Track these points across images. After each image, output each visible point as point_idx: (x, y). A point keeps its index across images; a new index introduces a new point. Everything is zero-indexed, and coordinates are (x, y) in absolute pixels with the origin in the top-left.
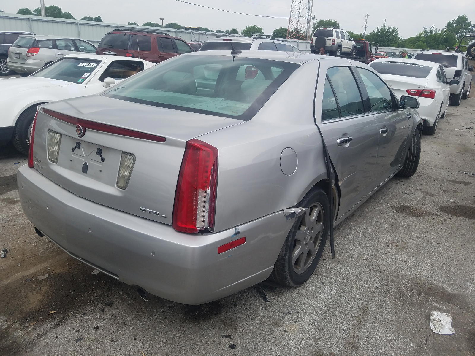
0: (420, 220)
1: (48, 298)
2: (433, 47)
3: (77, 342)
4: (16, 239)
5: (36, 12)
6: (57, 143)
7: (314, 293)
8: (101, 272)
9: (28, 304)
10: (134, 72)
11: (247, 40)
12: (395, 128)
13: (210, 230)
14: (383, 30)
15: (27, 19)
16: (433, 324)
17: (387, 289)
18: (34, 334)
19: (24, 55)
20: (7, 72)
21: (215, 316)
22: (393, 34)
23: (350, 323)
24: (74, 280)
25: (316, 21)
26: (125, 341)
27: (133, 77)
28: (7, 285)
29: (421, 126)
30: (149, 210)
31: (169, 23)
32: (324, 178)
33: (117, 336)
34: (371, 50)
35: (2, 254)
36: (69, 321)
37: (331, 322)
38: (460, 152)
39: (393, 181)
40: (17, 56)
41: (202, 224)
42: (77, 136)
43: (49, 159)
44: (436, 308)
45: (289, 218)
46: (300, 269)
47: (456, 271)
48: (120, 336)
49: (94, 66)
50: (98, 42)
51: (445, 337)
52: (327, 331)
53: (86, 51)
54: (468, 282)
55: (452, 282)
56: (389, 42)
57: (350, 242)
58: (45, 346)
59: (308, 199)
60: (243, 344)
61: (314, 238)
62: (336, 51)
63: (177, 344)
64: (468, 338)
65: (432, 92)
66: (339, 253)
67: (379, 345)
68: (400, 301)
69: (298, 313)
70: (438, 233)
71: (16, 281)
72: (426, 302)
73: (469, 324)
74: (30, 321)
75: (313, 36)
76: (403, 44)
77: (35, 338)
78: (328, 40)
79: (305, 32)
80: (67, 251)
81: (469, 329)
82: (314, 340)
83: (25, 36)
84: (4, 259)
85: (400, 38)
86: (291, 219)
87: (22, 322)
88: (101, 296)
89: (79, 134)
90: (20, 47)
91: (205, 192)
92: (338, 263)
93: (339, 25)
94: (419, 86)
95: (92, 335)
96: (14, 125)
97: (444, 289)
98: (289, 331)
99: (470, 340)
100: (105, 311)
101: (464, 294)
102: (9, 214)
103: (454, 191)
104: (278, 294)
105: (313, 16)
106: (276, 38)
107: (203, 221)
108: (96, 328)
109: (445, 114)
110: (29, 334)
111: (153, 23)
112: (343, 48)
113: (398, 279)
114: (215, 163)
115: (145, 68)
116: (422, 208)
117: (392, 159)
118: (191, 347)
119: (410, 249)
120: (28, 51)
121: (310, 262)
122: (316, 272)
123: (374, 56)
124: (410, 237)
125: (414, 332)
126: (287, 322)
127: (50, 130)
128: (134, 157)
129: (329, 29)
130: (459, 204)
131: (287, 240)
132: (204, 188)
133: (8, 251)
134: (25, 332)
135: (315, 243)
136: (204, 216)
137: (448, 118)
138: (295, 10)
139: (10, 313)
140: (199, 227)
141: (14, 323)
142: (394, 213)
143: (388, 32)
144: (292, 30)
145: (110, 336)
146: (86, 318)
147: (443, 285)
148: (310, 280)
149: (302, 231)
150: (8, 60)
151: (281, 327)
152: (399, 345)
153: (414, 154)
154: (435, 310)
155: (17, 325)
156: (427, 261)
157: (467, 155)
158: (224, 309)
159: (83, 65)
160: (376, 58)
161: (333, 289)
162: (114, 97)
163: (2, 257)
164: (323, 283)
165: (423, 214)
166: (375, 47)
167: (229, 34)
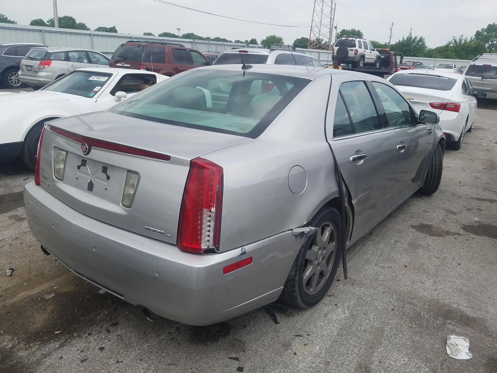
0: (441, 239)
1: (54, 317)
2: (462, 57)
3: (81, 363)
4: (22, 257)
5: (50, 23)
6: (63, 160)
7: (326, 315)
8: (107, 292)
9: (33, 324)
10: (146, 86)
11: (264, 52)
12: (418, 143)
13: (215, 250)
14: (409, 39)
15: (40, 31)
16: (450, 348)
17: (403, 312)
18: (38, 354)
19: (36, 68)
20: (19, 85)
21: (224, 338)
22: (420, 44)
23: (363, 347)
24: (80, 299)
25: (339, 31)
26: (131, 362)
27: (145, 91)
28: (13, 304)
29: (443, 141)
30: (153, 229)
31: (186, 33)
32: (336, 197)
33: (123, 356)
34: (396, 61)
35: (8, 272)
36: (74, 342)
37: (343, 345)
38: (486, 168)
39: (414, 199)
40: (29, 68)
41: (208, 243)
42: (82, 154)
43: (55, 176)
44: (453, 332)
45: (299, 238)
46: (312, 290)
47: (477, 293)
48: (125, 357)
49: (106, 79)
50: (112, 53)
51: (462, 362)
52: (339, 354)
53: (99, 63)
54: (489, 305)
55: (472, 304)
56: (416, 52)
57: (366, 263)
58: (49, 366)
59: (319, 218)
60: (251, 366)
61: (326, 258)
62: (358, 62)
63: (183, 366)
64: (486, 363)
65: (456, 105)
66: (354, 274)
67: (392, 369)
68: (416, 324)
69: (309, 335)
70: (459, 254)
71: (22, 299)
72: (444, 325)
73: (488, 348)
74: (35, 341)
75: (335, 46)
76: (431, 54)
77: (40, 358)
78: (350, 50)
79: (327, 42)
80: (73, 270)
81: (487, 354)
82: (324, 363)
83: (37, 48)
84: (10, 277)
85: (427, 47)
86: (301, 238)
87: (27, 342)
88: (107, 316)
89: (84, 152)
90: (32, 59)
91: (210, 211)
92: (353, 284)
93: (363, 35)
94: (443, 99)
95: (97, 356)
96: (23, 141)
97: (464, 312)
98: (299, 354)
99: (488, 366)
100: (110, 332)
101: (483, 317)
102: (17, 232)
103: (479, 210)
104: (289, 316)
105: (335, 25)
106: (296, 49)
107: (209, 241)
108: (102, 349)
109: (473, 127)
110: (33, 354)
111: (169, 33)
112: (366, 58)
113: (415, 301)
114: (221, 182)
115: (158, 81)
116: (444, 227)
117: (413, 175)
118: (197, 369)
119: (429, 270)
120: (40, 64)
121: (323, 282)
122: (329, 293)
123: (399, 66)
124: (430, 257)
125: (429, 356)
126: (297, 344)
127: (56, 147)
128: (139, 175)
129: (351, 39)
130: (483, 223)
131: (297, 260)
132: (209, 207)
133: (15, 269)
134: (30, 351)
135: (328, 263)
136: (209, 236)
137: (475, 132)
138: (317, 19)
139: (15, 333)
140: (204, 246)
141: (19, 343)
142: (414, 232)
143: (414, 41)
144: (314, 40)
145: (115, 357)
146: (91, 338)
147: (462, 308)
148: (322, 301)
149: (313, 251)
150: (20, 73)
151: (290, 350)
152: (412, 370)
153: (435, 171)
154: (452, 334)
155: (22, 345)
156: (446, 283)
157: (494, 172)
158: (233, 331)
159: (93, 78)
160: (401, 68)
161: (346, 311)
162: (122, 113)
163: (8, 275)
164: (336, 305)
165: (444, 233)
166: (400, 57)
167: (248, 45)
